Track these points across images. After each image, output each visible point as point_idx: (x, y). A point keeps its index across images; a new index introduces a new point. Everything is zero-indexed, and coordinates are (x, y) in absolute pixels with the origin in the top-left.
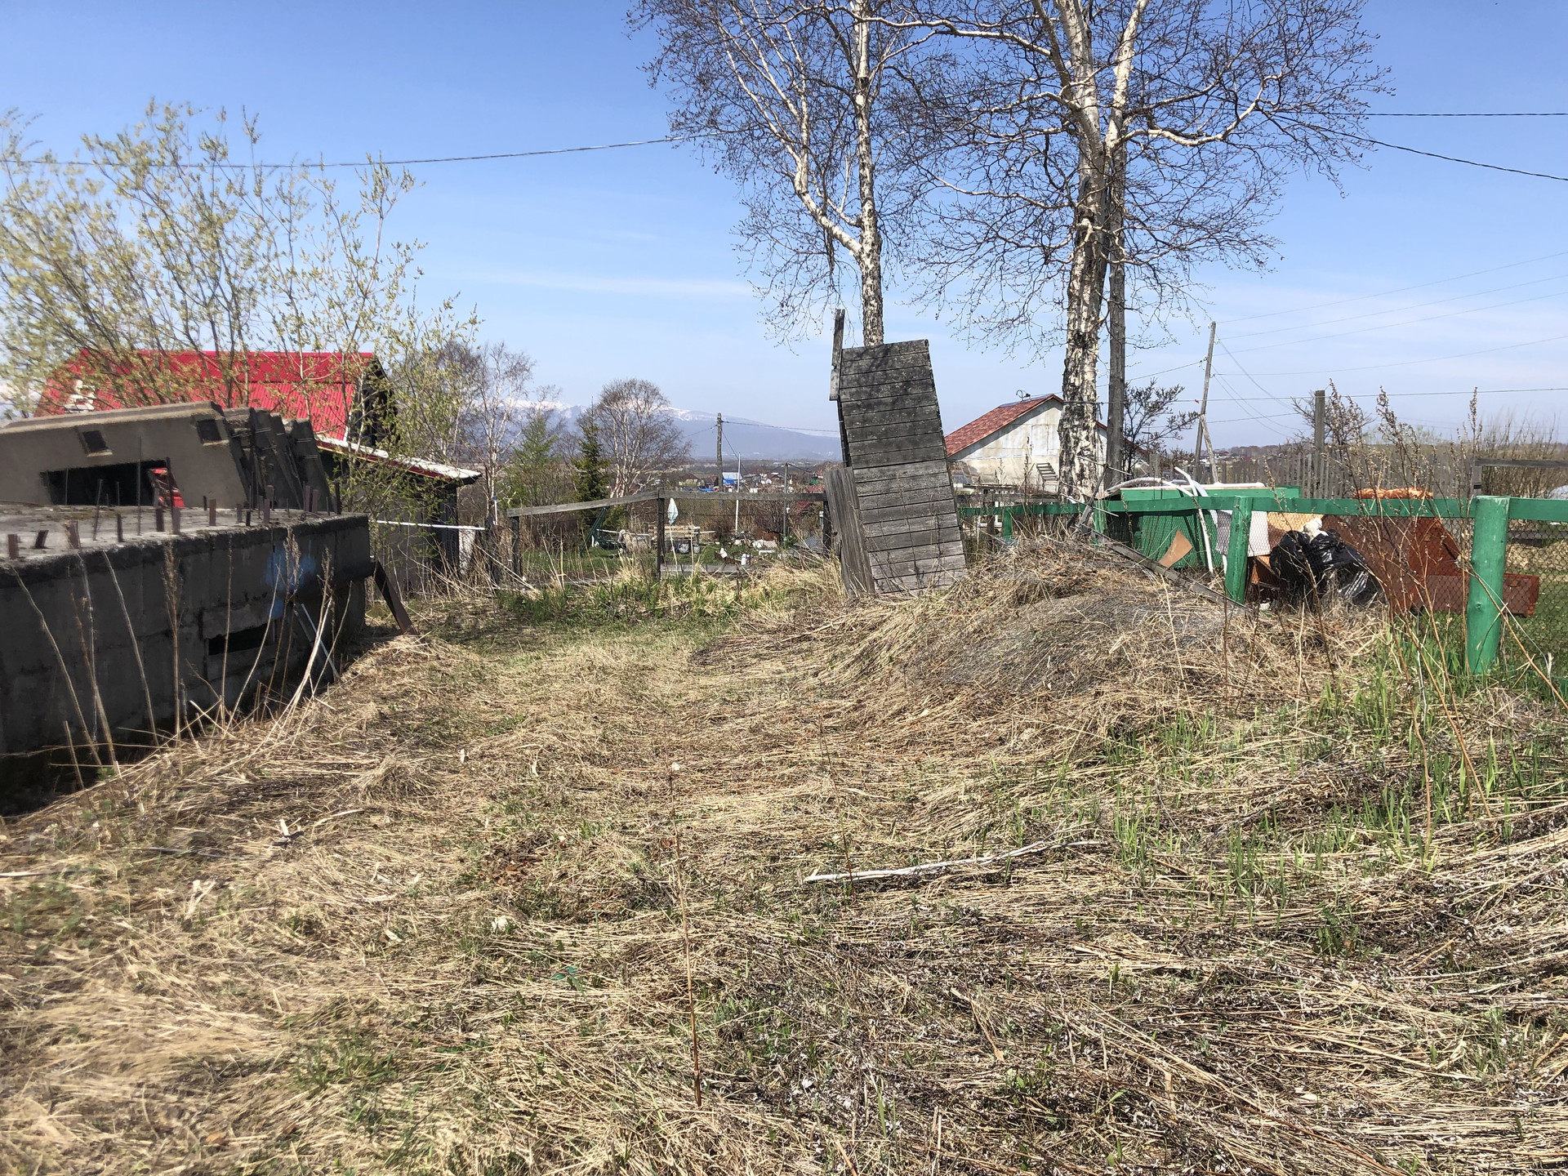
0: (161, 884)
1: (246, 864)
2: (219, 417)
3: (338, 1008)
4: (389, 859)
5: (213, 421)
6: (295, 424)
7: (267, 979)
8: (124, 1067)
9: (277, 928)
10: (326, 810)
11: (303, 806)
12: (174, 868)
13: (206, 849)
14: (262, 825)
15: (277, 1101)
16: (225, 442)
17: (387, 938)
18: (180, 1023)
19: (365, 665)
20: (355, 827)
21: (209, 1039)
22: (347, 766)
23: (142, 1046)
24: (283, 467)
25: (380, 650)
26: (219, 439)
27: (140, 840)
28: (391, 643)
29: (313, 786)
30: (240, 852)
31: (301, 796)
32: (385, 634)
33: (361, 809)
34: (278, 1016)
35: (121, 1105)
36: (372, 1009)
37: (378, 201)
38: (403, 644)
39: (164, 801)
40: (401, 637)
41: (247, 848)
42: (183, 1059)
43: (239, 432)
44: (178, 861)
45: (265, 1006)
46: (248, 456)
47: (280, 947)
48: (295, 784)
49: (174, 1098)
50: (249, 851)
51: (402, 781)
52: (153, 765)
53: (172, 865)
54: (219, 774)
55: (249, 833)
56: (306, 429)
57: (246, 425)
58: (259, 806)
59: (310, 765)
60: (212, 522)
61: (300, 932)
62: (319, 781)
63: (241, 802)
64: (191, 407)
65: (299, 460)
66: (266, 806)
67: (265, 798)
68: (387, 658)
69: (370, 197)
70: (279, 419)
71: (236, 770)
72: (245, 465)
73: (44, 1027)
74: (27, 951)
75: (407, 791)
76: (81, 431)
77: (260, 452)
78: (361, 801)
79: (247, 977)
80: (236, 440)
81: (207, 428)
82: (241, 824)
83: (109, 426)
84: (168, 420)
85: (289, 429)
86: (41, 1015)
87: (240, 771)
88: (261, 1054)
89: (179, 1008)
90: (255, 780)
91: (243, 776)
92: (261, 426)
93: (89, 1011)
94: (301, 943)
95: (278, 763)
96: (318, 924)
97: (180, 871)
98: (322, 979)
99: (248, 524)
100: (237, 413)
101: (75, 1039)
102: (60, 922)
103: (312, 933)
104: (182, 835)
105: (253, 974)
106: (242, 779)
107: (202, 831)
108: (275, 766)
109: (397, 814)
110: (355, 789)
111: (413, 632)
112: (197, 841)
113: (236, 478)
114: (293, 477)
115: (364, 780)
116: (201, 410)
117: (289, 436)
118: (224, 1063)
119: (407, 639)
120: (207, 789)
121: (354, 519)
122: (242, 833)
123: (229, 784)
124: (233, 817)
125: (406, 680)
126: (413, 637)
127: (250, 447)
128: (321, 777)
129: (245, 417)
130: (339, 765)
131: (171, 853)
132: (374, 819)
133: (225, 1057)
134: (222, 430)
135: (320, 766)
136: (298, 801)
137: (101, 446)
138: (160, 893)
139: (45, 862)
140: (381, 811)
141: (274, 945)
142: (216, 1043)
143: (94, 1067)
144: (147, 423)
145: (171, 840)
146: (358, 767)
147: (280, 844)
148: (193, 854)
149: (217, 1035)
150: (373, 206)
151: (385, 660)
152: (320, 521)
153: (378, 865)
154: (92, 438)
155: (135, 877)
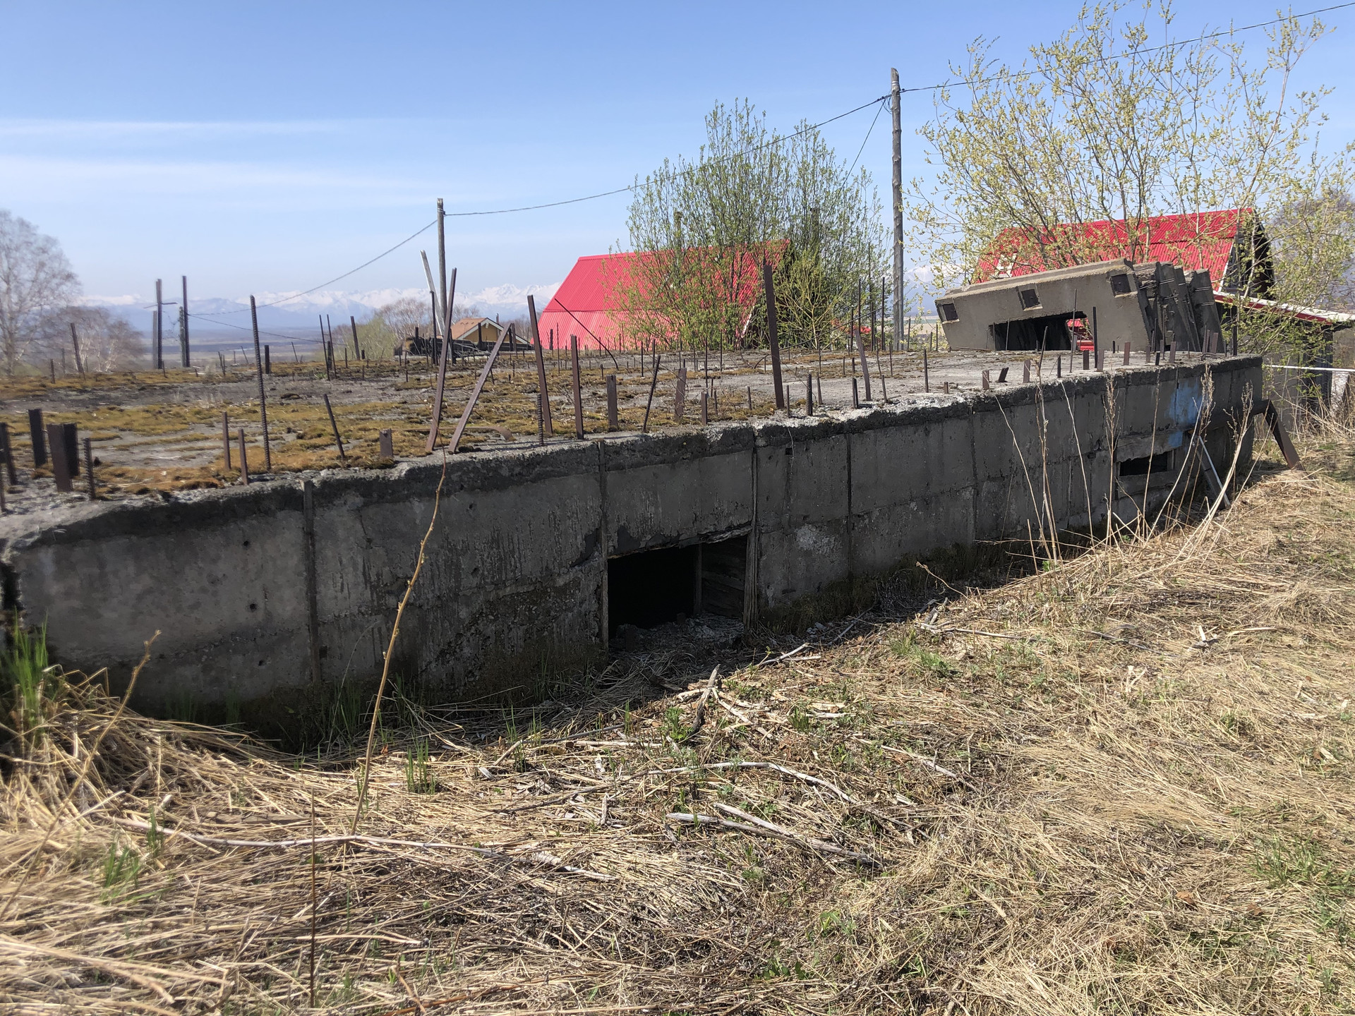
0: (1101, 663)
1: (1170, 660)
2: (1130, 272)
3: (1284, 812)
4: (1310, 679)
5: (1125, 275)
6: (1195, 275)
7: (1209, 766)
8: (1097, 810)
9: (1213, 722)
10: (1237, 623)
11: (1215, 617)
12: (1110, 652)
13: (1133, 640)
14: (1180, 628)
15: (1237, 880)
16: (1134, 293)
17: (1323, 757)
18: (1139, 785)
19: (1254, 495)
20: (1268, 643)
21: (1165, 806)
22: (1256, 586)
23: (1109, 795)
24: (1182, 314)
25: (1268, 483)
26: (1130, 291)
27: (1082, 624)
28: (1278, 476)
29: (1225, 600)
30: (1162, 647)
31: (1213, 607)
32: (1270, 468)
33: (1273, 628)
34: (1224, 803)
35: (1099, 841)
36: (1320, 821)
37: (1285, 54)
38: (1290, 478)
39: (1097, 595)
40: (1288, 472)
41: (1167, 645)
42: (1146, 818)
43: (1146, 285)
44: (1113, 647)
45: (1211, 791)
46: (1152, 304)
47: (1217, 740)
48: (1207, 596)
49: (1144, 849)
50: (1171, 648)
51: (1314, 607)
52: (1086, 563)
53: (1108, 649)
54: (1140, 578)
55: (1169, 633)
56: (1204, 280)
57: (1152, 277)
58: (1174, 610)
59: (1221, 580)
60: (1126, 363)
61: (1235, 731)
62: (1229, 596)
63: (1161, 605)
64: (1107, 265)
65: (1196, 309)
66: (1182, 611)
67: (1181, 604)
68: (1276, 490)
69: (1277, 53)
70: (1181, 270)
71: (1155, 575)
72: (1149, 313)
73: (1026, 761)
74: (1007, 696)
75: (1319, 617)
76: (1020, 290)
77: (1163, 301)
78: (1272, 620)
79: (1191, 759)
80: (1143, 290)
81: (1119, 282)
82: (1160, 624)
83: (1041, 285)
84: (1088, 277)
85: (1189, 280)
86: (1022, 750)
87: (1159, 578)
88: (1215, 833)
89: (1135, 772)
90: (1172, 587)
91: (1161, 583)
92: (1165, 278)
93: (1062, 756)
94: (1236, 741)
95: (1191, 574)
96: (1251, 727)
97: (1115, 655)
98: (1260, 779)
99: (1157, 364)
100: (1145, 267)
101: (1052, 776)
102: (1029, 678)
103: (1246, 734)
104: (1114, 625)
105: (1195, 759)
106: (1160, 585)
107: (1131, 624)
108: (1188, 577)
109: (1311, 638)
110: (1266, 608)
111: (1300, 468)
112: (1126, 632)
113: (1141, 325)
114: (1190, 323)
115: (1275, 601)
116: (1115, 267)
117: (1189, 286)
118: (1183, 832)
119: (1295, 474)
120: (1131, 589)
121: (1248, 359)
122: (1162, 631)
123: (1149, 588)
124: (1154, 616)
125: (1297, 512)
126: (1300, 472)
127: (1155, 297)
128: (1231, 593)
129: (1152, 271)
130: (1249, 584)
131: (1107, 639)
132: (1287, 639)
133: (1182, 826)
134: (1132, 284)
135: (1231, 582)
136: (1211, 612)
137: (1036, 303)
138: (1101, 671)
139: (1012, 629)
140: (1293, 633)
141: (1211, 737)
142: (1172, 811)
143: (1072, 803)
144: (1071, 280)
145: (1106, 628)
146: (1267, 588)
147: (1199, 647)
148: (1125, 643)
149: (1172, 805)
150: (1279, 60)
151: (1273, 492)
152: (1219, 361)
153: (1301, 684)
154: (1029, 296)
155: (1081, 653)
